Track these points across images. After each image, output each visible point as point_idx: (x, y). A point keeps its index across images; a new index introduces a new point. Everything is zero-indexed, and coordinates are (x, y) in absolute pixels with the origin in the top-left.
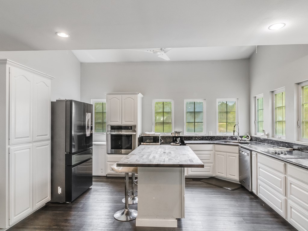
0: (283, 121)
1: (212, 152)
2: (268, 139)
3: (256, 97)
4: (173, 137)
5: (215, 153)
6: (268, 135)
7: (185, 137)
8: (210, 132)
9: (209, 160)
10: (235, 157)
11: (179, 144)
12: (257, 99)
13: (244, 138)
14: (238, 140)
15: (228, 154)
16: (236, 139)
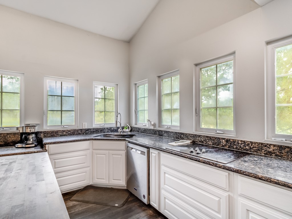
0: (172, 109)
1: (89, 151)
2: (155, 129)
3: (137, 84)
4: (22, 134)
5: (93, 152)
6: (154, 125)
7: (45, 133)
8: (84, 123)
9: (85, 163)
10: (120, 156)
11: (33, 145)
12: (137, 86)
13: (125, 129)
14: (120, 133)
15: (111, 152)
16: (116, 131)
